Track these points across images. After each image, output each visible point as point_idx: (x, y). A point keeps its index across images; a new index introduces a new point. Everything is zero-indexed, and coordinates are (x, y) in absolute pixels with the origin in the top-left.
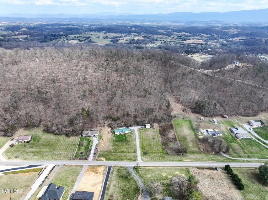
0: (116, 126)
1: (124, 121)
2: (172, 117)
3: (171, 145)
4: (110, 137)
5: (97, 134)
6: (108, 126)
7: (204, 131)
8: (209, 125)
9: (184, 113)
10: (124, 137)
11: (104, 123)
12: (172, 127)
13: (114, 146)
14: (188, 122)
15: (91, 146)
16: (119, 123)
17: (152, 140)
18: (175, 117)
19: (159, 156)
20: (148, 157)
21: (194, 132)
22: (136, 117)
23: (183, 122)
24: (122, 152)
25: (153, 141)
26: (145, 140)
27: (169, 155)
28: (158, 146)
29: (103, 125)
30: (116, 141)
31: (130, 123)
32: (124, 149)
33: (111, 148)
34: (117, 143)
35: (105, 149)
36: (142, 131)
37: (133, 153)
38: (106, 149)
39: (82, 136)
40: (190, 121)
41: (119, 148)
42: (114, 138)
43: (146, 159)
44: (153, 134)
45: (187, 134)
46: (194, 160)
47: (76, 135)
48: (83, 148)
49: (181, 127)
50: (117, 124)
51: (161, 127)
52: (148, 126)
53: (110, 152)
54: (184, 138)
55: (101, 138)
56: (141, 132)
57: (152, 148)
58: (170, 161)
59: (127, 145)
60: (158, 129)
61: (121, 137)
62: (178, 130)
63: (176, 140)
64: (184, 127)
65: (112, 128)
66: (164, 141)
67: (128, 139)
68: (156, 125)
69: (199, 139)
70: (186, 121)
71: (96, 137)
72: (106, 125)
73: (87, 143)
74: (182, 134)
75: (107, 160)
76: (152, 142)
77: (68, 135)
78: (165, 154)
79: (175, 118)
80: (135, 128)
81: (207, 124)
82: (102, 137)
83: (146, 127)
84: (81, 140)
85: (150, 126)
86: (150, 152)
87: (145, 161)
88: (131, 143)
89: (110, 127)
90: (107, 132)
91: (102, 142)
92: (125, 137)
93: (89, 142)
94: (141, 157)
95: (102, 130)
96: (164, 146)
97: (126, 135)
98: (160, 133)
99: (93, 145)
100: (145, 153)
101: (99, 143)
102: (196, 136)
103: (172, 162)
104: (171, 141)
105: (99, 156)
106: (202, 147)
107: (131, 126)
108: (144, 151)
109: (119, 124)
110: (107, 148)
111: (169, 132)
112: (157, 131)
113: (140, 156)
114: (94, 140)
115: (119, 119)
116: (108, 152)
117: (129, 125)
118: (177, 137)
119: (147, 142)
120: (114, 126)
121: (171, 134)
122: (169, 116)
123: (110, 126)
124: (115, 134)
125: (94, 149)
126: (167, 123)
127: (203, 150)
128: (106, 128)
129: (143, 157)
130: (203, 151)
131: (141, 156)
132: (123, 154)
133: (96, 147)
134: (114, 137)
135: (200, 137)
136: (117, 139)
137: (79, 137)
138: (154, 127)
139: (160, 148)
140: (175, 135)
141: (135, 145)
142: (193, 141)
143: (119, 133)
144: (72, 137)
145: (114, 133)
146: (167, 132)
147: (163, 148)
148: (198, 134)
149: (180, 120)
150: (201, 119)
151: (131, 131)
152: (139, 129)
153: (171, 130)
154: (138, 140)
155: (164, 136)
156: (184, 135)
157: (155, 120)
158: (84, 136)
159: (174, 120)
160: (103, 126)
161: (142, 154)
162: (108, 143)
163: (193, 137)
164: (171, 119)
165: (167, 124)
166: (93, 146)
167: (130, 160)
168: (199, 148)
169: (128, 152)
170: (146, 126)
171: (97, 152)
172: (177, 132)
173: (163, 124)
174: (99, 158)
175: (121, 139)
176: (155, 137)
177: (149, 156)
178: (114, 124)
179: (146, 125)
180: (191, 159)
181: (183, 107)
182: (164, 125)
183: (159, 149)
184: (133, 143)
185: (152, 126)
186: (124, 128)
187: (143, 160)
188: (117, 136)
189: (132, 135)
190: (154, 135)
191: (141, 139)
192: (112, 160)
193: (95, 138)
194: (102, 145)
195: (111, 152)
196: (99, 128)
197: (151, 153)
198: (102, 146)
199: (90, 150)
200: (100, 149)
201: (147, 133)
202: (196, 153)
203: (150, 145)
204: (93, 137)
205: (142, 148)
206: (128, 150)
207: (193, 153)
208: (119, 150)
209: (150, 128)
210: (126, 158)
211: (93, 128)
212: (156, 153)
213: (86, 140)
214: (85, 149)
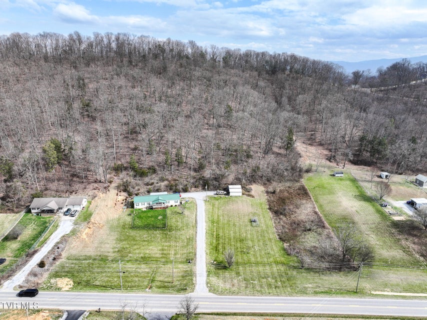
0: (143, 189)
1: (170, 178)
2: (300, 171)
3: (310, 240)
4: (116, 216)
5: (78, 208)
6: (118, 187)
7: (401, 204)
8: (410, 190)
9: (333, 164)
10: (160, 218)
11: (111, 182)
12: (304, 193)
13: (121, 240)
14: (348, 182)
15: (44, 242)
16: (152, 181)
17: (246, 226)
18: (308, 171)
20: (232, 279)
21: (373, 206)
23: (332, 181)
24: (145, 260)
25: (249, 228)
26: (226, 227)
27: (309, 270)
28: (268, 243)
29: (106, 185)
30: (133, 227)
31: (185, 183)
32: (154, 250)
33: (109, 245)
34: (133, 233)
35: (87, 250)
36: (217, 203)
37: (181, 262)
38: (91, 251)
39: (29, 211)
40: (354, 181)
41: (135, 247)
42: (129, 219)
43: (228, 286)
44: (251, 210)
45: (354, 209)
46: (406, 290)
47: (11, 211)
48: (14, 245)
49: (331, 192)
50: (147, 184)
51: (274, 192)
52: (236, 190)
53: (102, 260)
54: (347, 220)
55: (87, 217)
56: (213, 205)
57: (249, 248)
59: (167, 238)
60: (264, 198)
61: (152, 217)
62: (324, 199)
63: (324, 227)
64: (340, 194)
65: (130, 194)
66: (287, 230)
67: (172, 221)
68: (257, 189)
69: (396, 225)
70: (341, 180)
71: (72, 216)
72: (113, 185)
73: (35, 232)
74: (339, 211)
75: (79, 287)
76: (248, 232)
78: (295, 268)
79: (310, 174)
80: (199, 197)
81: (401, 187)
82: (91, 215)
83: (228, 193)
84: (23, 224)
85: (241, 190)
86: (240, 260)
87: (221, 293)
88: (179, 233)
89: (125, 191)
90: (110, 203)
91: (87, 230)
92: (165, 216)
93: (43, 230)
94: (208, 276)
95: (96, 198)
96: (286, 245)
97: (168, 211)
98: (270, 209)
99: (52, 237)
100: (221, 266)
101: (74, 232)
102: (384, 216)
103: (327, 298)
104: (310, 230)
105: (57, 275)
107: (185, 190)
108: (221, 258)
109: (152, 184)
110: (97, 248)
111: (297, 207)
112: (261, 204)
113: (205, 274)
114: (61, 224)
115: (155, 171)
116: (95, 259)
117: (180, 187)
118: (323, 219)
119: (231, 232)
120: (137, 188)
121: (304, 212)
122: (293, 169)
123: (125, 188)
124: (133, 207)
125: (50, 249)
126: (288, 184)
128: (113, 192)
129: (214, 279)
130: (422, 259)
131: (209, 273)
132: (144, 268)
133: (58, 243)
134: (130, 215)
135: (396, 218)
136: (138, 222)
137: (18, 215)
138: (253, 193)
139: (275, 249)
140: (316, 213)
141: (191, 240)
142: (377, 230)
143: (146, 205)
145: (132, 205)
146: (291, 207)
147: (284, 250)
148: (387, 211)
149: (325, 179)
150: (380, 177)
151: (183, 202)
152: (211, 197)
153: (304, 202)
154: (204, 224)
155: (285, 215)
156: (343, 213)
157: (254, 177)
158: (36, 211)
159: (306, 178)
160: (105, 188)
161: (212, 268)
162: (103, 233)
163: (375, 218)
164: (300, 176)
165: (289, 187)
166: (48, 242)
168: (405, 250)
169: (163, 260)
170: (230, 190)
171: (54, 259)
172: (321, 206)
173: (278, 186)
174: (52, 281)
175: (151, 221)
176: (256, 218)
177: (238, 274)
178: (137, 185)
179: (230, 186)
180: (392, 285)
181: (326, 152)
182: (282, 188)
183: (272, 253)
184: (185, 234)
185: (247, 191)
186: (166, 193)
187: (213, 289)
188: (140, 214)
189: (186, 212)
190: (254, 214)
191: (213, 222)
192: (97, 286)
193: (68, 217)
194: (84, 236)
195: (103, 259)
196: (91, 193)
197: (245, 264)
198: (83, 240)
199: (35, 252)
200: (74, 248)
201: (230, 207)
203: (241, 241)
204: (61, 215)
205: (215, 247)
206: (165, 256)
207: (390, 264)
208: (138, 252)
209: (241, 194)
210: (153, 281)
211: (74, 193)
212: (261, 263)
213: (35, 223)
214: (19, 250)
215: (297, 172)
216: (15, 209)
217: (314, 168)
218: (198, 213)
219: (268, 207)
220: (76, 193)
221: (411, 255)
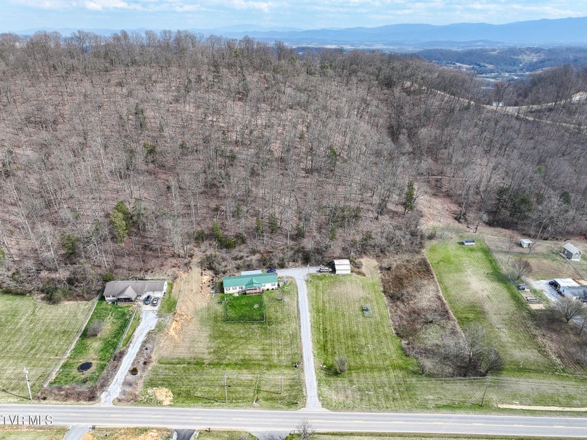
0: (232, 265)
1: (261, 248)
2: (422, 237)
3: (431, 337)
4: (205, 305)
5: (159, 295)
6: (201, 264)
7: (542, 285)
8: (555, 264)
9: (462, 226)
10: (256, 306)
11: (191, 256)
12: (425, 269)
13: (215, 338)
14: (480, 254)
15: (129, 340)
16: (242, 254)
17: (357, 316)
18: (431, 237)
19: (390, 383)
20: (345, 389)
21: (509, 288)
22: (299, 235)
23: (460, 252)
24: (245, 364)
25: (361, 319)
26: (334, 317)
27: (430, 376)
28: (384, 340)
29: (186, 261)
30: (227, 320)
31: (281, 255)
32: (253, 350)
33: (201, 343)
34: (227, 328)
35: (179, 350)
36: (321, 284)
37: (286, 367)
38: (183, 353)
39: (102, 298)
40: (487, 252)
41: (233, 346)
42: (220, 309)
43: (341, 398)
44: (362, 293)
45: (485, 294)
46: (536, 403)
47: (81, 297)
48: (96, 344)
49: (459, 270)
50: (236, 259)
51: (389, 269)
52: (343, 266)
53: (197, 364)
54: (476, 312)
55: (170, 306)
56: (317, 287)
57: (362, 347)
58: (438, 407)
59: (266, 334)
60: (377, 277)
61: (246, 305)
62: (450, 279)
63: (449, 318)
64: (469, 272)
65: (216, 273)
66: (405, 323)
67: (270, 312)
68: (369, 263)
69: (533, 315)
70: (472, 250)
71: (154, 305)
72: (195, 260)
73: (116, 327)
74: (467, 296)
75: (181, 399)
76: (360, 325)
77: (51, 297)
78: (414, 373)
79: (434, 242)
80: (299, 274)
81: (545, 261)
82: (175, 303)
83: (334, 271)
84: (98, 315)
85: (349, 267)
86: (352, 364)
87: (336, 409)
88: (280, 327)
89: (211, 268)
90: (195, 287)
91: (174, 324)
92: (261, 304)
93: (125, 323)
94: (319, 385)
95: (178, 280)
96: (404, 342)
97: (265, 298)
98: (385, 292)
99: (136, 334)
100: (332, 372)
101: (160, 328)
102: (520, 304)
104: (431, 322)
105: (151, 384)
106: (551, 344)
107: (282, 266)
108: (330, 361)
109: (241, 258)
110: (189, 348)
111: (418, 289)
112: (374, 285)
113: (315, 384)
114: (143, 316)
115: (244, 241)
116: (189, 363)
117: (276, 261)
118: (448, 306)
119: (340, 325)
120: (224, 264)
121: (426, 297)
122: (413, 234)
123: (209, 264)
124: (222, 291)
125: (138, 350)
126: (406, 257)
127: (560, 357)
128: (196, 270)
129: (325, 389)
130: (558, 361)
131: (319, 381)
132: (246, 376)
133: (145, 342)
134: (220, 303)
135: (534, 307)
136: (232, 313)
137: (90, 303)
138: (363, 270)
139: (391, 348)
140: (439, 298)
141: (295, 337)
142: (511, 323)
143: (238, 289)
144: (67, 303)
145: (220, 288)
146: (410, 290)
147: (402, 349)
148: (524, 295)
149: (452, 249)
150: (520, 245)
151: (281, 284)
152: (313, 276)
153: (425, 282)
154: (308, 314)
155: (403, 301)
156: (472, 299)
157: (365, 247)
158: (111, 298)
159: (429, 247)
160: (186, 264)
161: (322, 375)
162: (193, 328)
163: (509, 306)
164: (421, 246)
165: (408, 261)
166: (134, 340)
167: (272, 399)
168: (541, 350)
169: (266, 363)
170: (337, 267)
171: (145, 363)
172: (445, 289)
173: (394, 260)
174: (150, 391)
175: (245, 310)
176: (368, 306)
177: (351, 381)
178: (224, 259)
179: (336, 262)
180: (521, 396)
181: (454, 208)
182: (399, 262)
183: (388, 353)
184: (286, 329)
185: (356, 266)
186: (259, 272)
187: (326, 403)
188: (232, 302)
189: (286, 299)
190: (366, 299)
191: (318, 311)
192: (198, 399)
193: (149, 307)
194: (172, 332)
195: (199, 363)
196: (170, 272)
197: (358, 369)
198: (172, 338)
199: (122, 354)
200: (163, 349)
201: (337, 290)
202: (536, 371)
203: (353, 337)
204: (141, 303)
205: (323, 347)
206: (267, 357)
207: (522, 369)
208: (235, 354)
209: (349, 272)
210: (258, 391)
211: (149, 272)
212: (376, 368)
213: (113, 315)
214: (102, 350)
215: (418, 239)
216: (86, 295)
217: (438, 233)
218: (300, 299)
219: (382, 289)
220: (152, 272)
221: (547, 356)
